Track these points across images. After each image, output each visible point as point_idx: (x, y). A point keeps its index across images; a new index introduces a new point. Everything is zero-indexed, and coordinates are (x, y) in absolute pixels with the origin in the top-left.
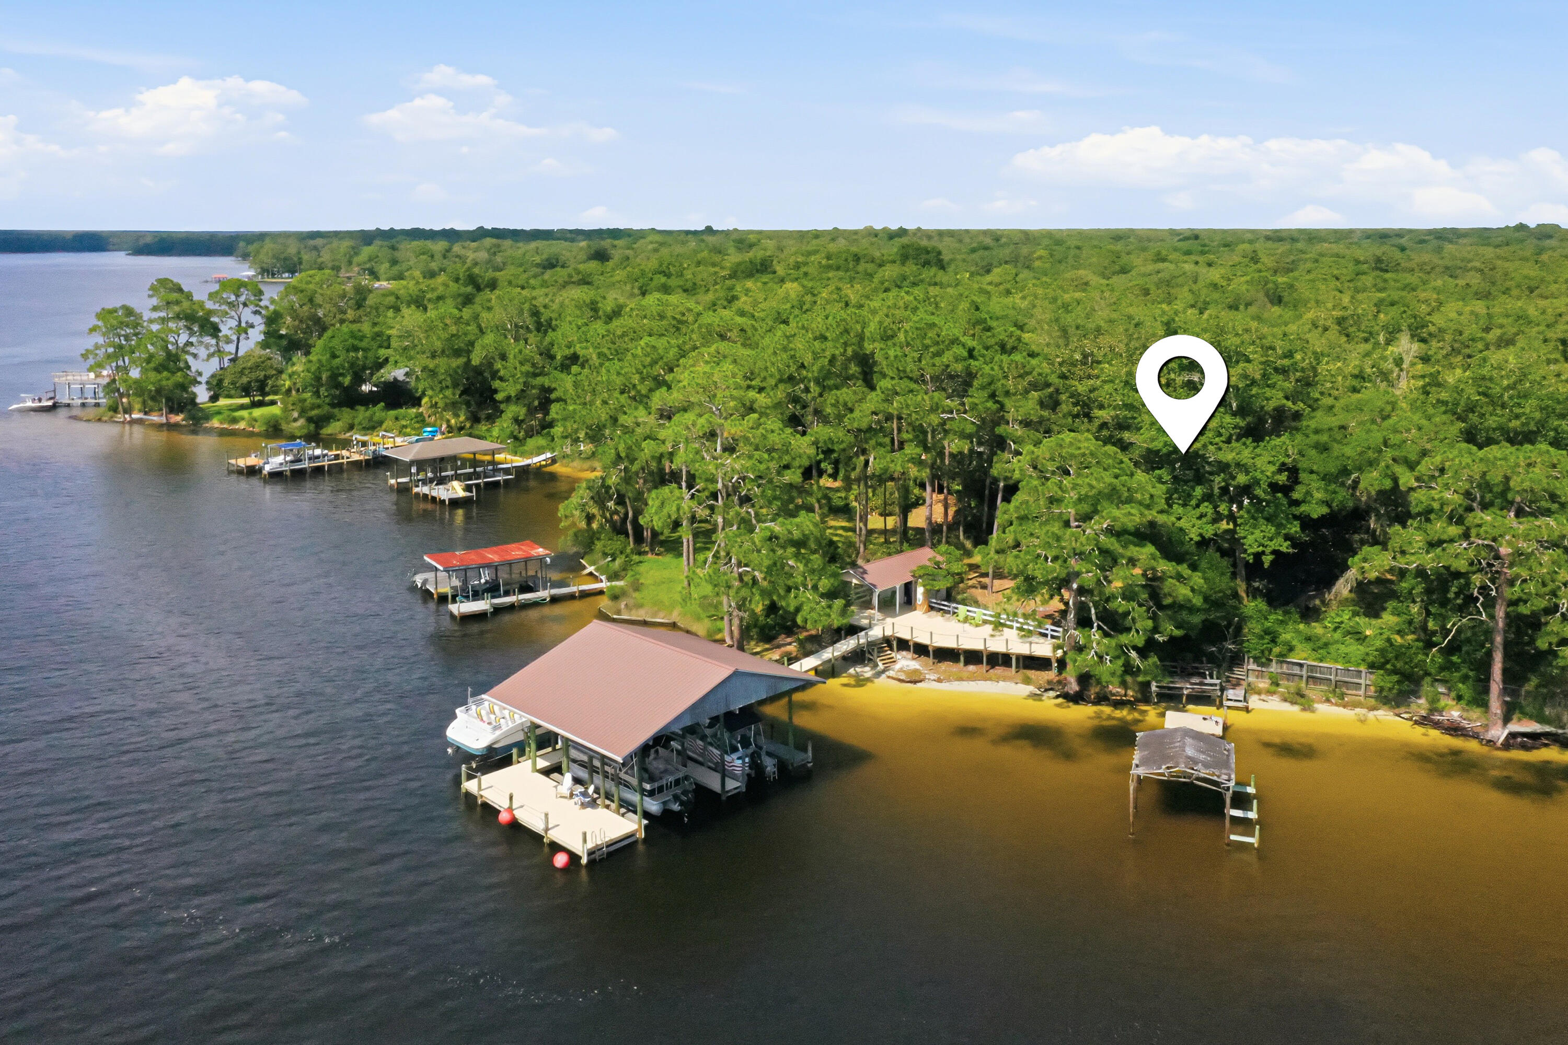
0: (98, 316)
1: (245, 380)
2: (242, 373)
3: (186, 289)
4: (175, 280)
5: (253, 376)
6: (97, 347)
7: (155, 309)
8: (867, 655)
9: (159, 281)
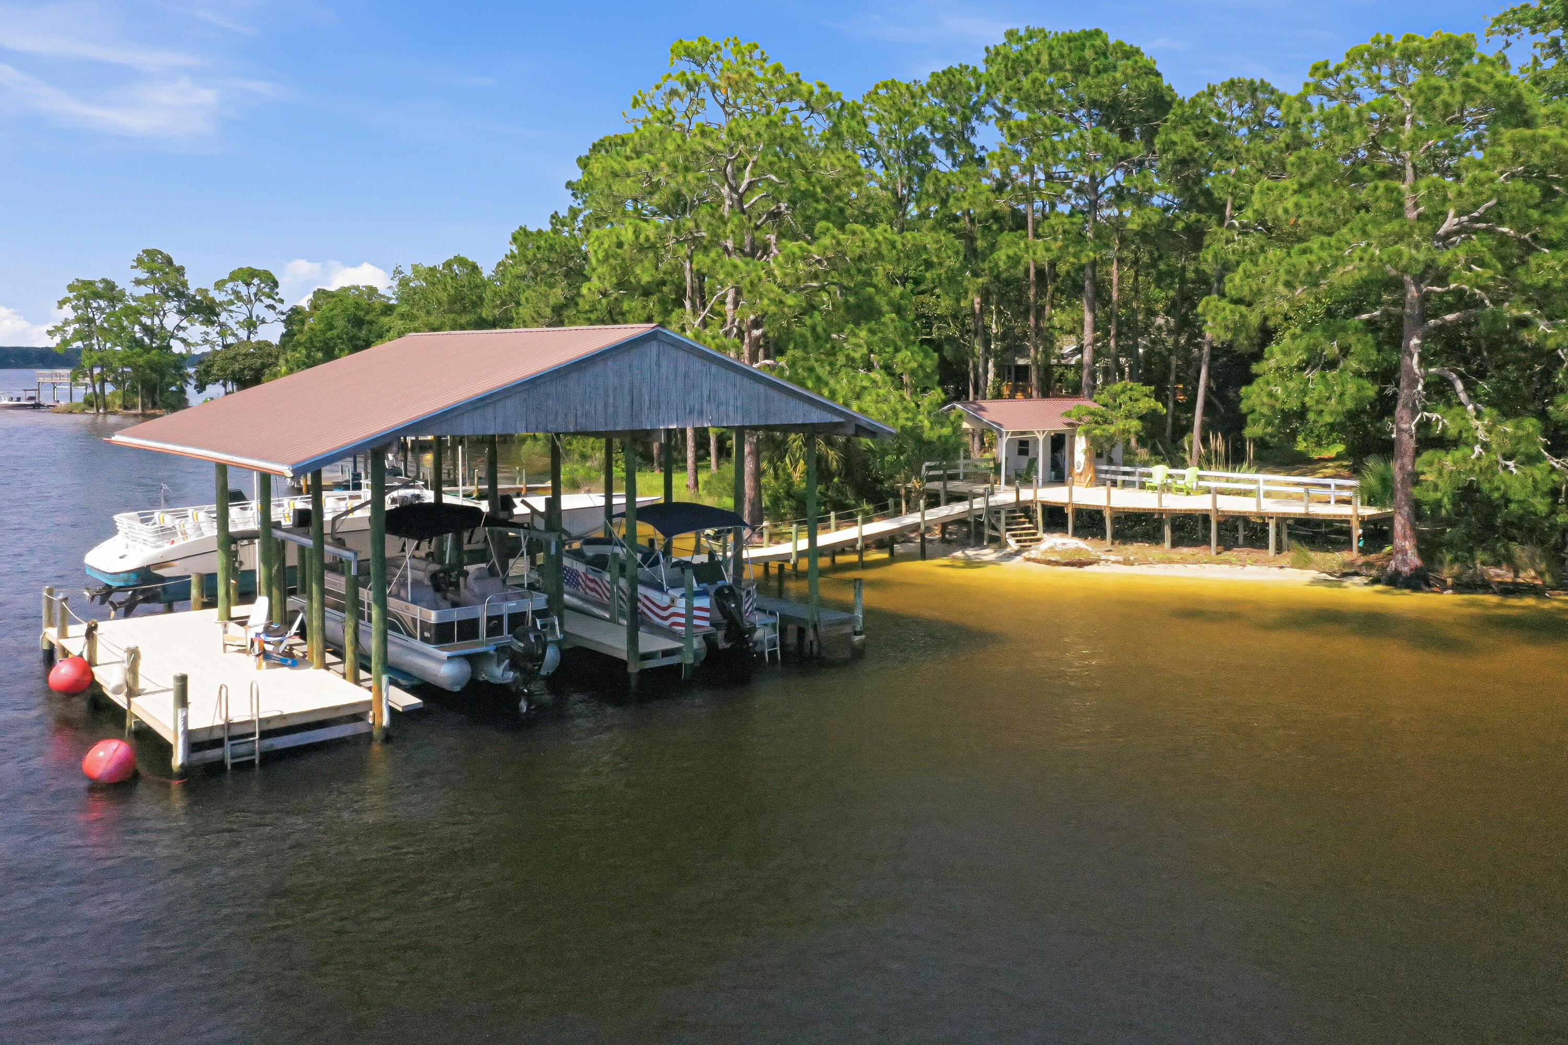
0: (71, 288)
1: (237, 366)
2: (234, 358)
3: (177, 263)
4: (165, 252)
5: (248, 363)
6: (66, 323)
7: (138, 282)
8: (988, 532)
9: (146, 251)
